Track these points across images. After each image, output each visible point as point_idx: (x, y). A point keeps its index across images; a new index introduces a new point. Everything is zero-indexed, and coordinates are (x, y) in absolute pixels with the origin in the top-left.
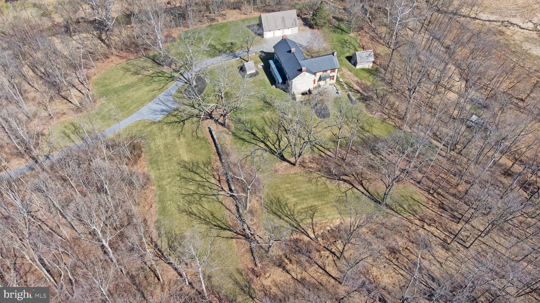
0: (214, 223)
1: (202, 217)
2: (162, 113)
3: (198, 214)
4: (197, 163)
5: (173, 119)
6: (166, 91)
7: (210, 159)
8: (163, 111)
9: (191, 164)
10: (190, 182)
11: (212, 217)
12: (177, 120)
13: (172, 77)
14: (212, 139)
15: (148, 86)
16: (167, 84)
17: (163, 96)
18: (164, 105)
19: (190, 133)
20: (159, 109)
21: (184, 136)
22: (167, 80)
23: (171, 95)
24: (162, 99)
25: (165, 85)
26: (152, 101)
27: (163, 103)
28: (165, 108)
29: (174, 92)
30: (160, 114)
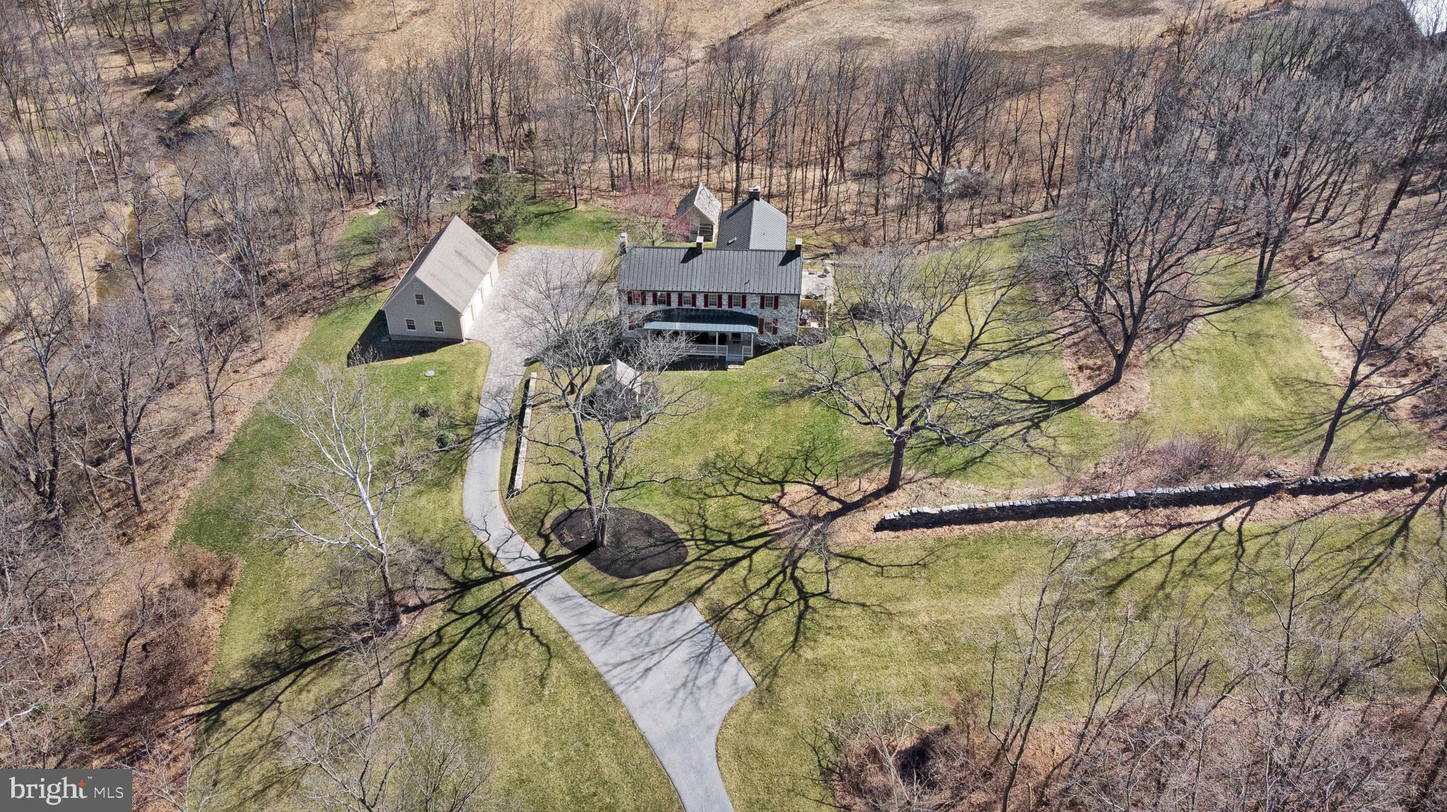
2: (716, 663)
6: (576, 637)
8: (699, 660)
10: (1167, 595)
13: (484, 613)
14: (946, 528)
15: (483, 702)
16: (531, 630)
17: (608, 648)
18: (666, 653)
19: (887, 582)
20: (685, 671)
21: (899, 599)
22: (498, 627)
23: (618, 623)
24: (625, 655)
25: (532, 634)
26: (618, 690)
27: (653, 653)
28: (683, 652)
29: (600, 613)
30: (719, 670)
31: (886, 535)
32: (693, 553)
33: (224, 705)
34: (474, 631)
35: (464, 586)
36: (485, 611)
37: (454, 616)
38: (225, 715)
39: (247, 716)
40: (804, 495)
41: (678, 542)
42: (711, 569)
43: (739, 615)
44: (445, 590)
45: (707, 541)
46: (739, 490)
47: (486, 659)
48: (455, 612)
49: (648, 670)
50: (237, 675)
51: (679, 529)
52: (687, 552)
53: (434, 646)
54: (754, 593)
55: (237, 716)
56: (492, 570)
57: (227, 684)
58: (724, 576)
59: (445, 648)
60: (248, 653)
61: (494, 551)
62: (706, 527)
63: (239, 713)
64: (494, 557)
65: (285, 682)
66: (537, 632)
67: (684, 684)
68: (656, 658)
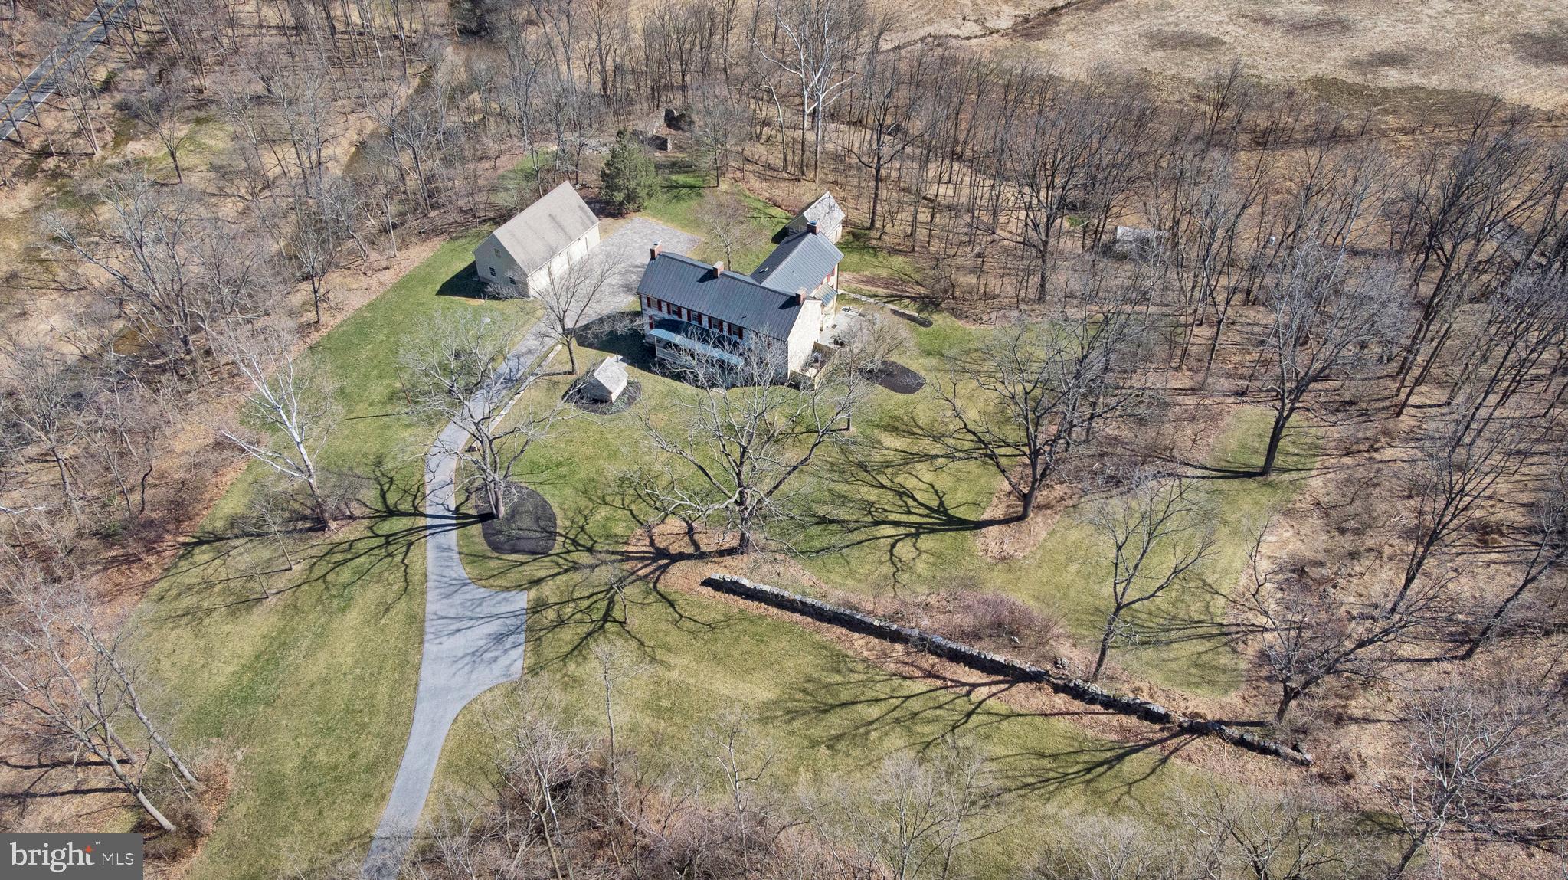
0: (1075, 769)
1: (1030, 780)
2: (508, 645)
3: (1013, 784)
4: (809, 681)
5: (569, 635)
6: (430, 584)
7: (825, 647)
8: (499, 638)
9: (799, 696)
10: (867, 733)
11: (1046, 761)
12: (583, 630)
13: (389, 539)
14: (756, 603)
15: (343, 610)
16: (407, 566)
17: (445, 601)
18: (481, 622)
19: (674, 632)
20: (481, 643)
21: (670, 650)
22: (390, 555)
23: (465, 585)
24: (452, 613)
25: (405, 571)
26: (427, 637)
27: (471, 619)
28: (494, 627)
29: (460, 571)
30: (506, 651)
31: (708, 591)
32: (557, 548)
33: (200, 543)
34: (375, 552)
35: (391, 513)
36: (391, 539)
37: (370, 534)
38: (197, 551)
39: (206, 557)
40: (676, 530)
41: (552, 534)
42: (559, 566)
43: (551, 614)
44: (378, 511)
45: (574, 542)
46: (633, 507)
47: (367, 577)
48: (373, 532)
49: (459, 630)
50: (219, 525)
51: (561, 522)
52: (553, 545)
53: (344, 551)
54: (574, 600)
55: (202, 555)
56: (416, 508)
57: (210, 528)
58: (564, 577)
59: (349, 557)
60: (233, 511)
61: (428, 492)
62: (582, 528)
63: (204, 552)
64: (424, 497)
65: (242, 541)
66: (408, 570)
67: (473, 654)
68: (471, 623)
